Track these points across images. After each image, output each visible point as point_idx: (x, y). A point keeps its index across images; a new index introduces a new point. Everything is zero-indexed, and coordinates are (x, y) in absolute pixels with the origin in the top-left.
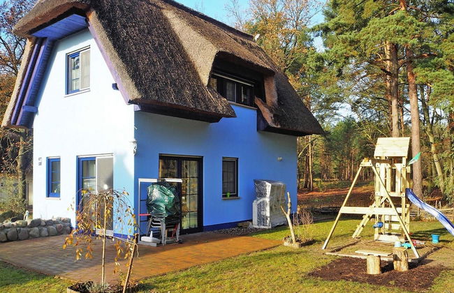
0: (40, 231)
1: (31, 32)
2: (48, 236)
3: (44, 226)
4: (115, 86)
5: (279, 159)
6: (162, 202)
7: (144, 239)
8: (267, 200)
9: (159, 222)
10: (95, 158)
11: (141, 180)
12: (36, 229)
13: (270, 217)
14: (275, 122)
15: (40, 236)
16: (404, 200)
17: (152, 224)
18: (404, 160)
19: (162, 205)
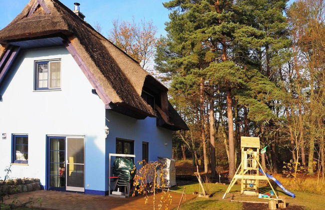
0: (22, 187)
1: (9, 41)
2: (27, 191)
3: (24, 184)
4: (94, 92)
5: (165, 144)
6: (127, 169)
7: (114, 193)
8: (168, 170)
9: (124, 182)
10: (65, 137)
11: (111, 155)
12: (20, 186)
13: (170, 180)
14: (170, 121)
15: (23, 191)
16: (258, 172)
17: (118, 183)
18: (258, 150)
19: (128, 171)
